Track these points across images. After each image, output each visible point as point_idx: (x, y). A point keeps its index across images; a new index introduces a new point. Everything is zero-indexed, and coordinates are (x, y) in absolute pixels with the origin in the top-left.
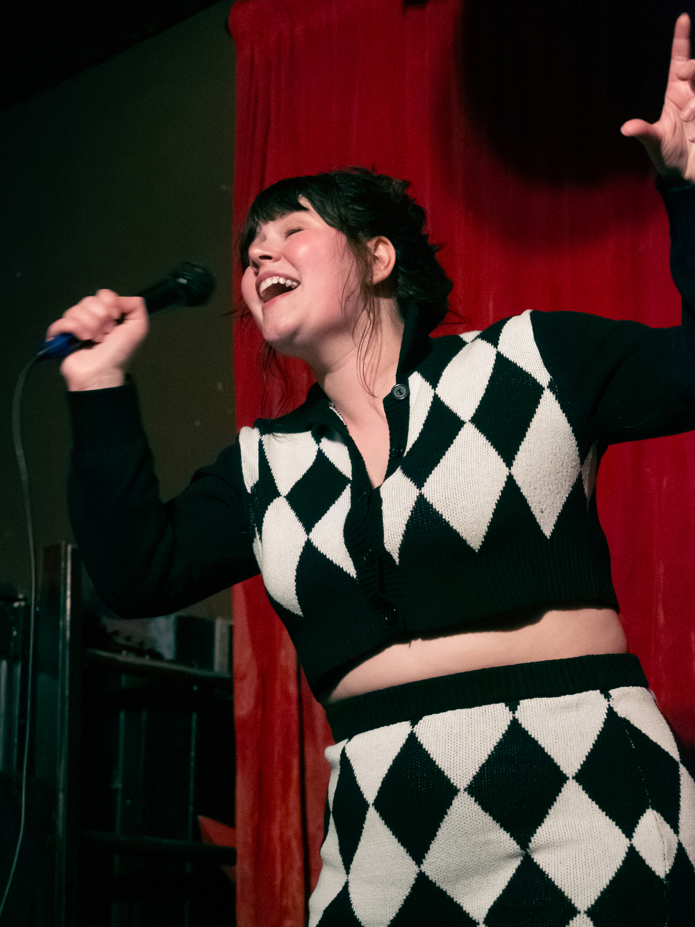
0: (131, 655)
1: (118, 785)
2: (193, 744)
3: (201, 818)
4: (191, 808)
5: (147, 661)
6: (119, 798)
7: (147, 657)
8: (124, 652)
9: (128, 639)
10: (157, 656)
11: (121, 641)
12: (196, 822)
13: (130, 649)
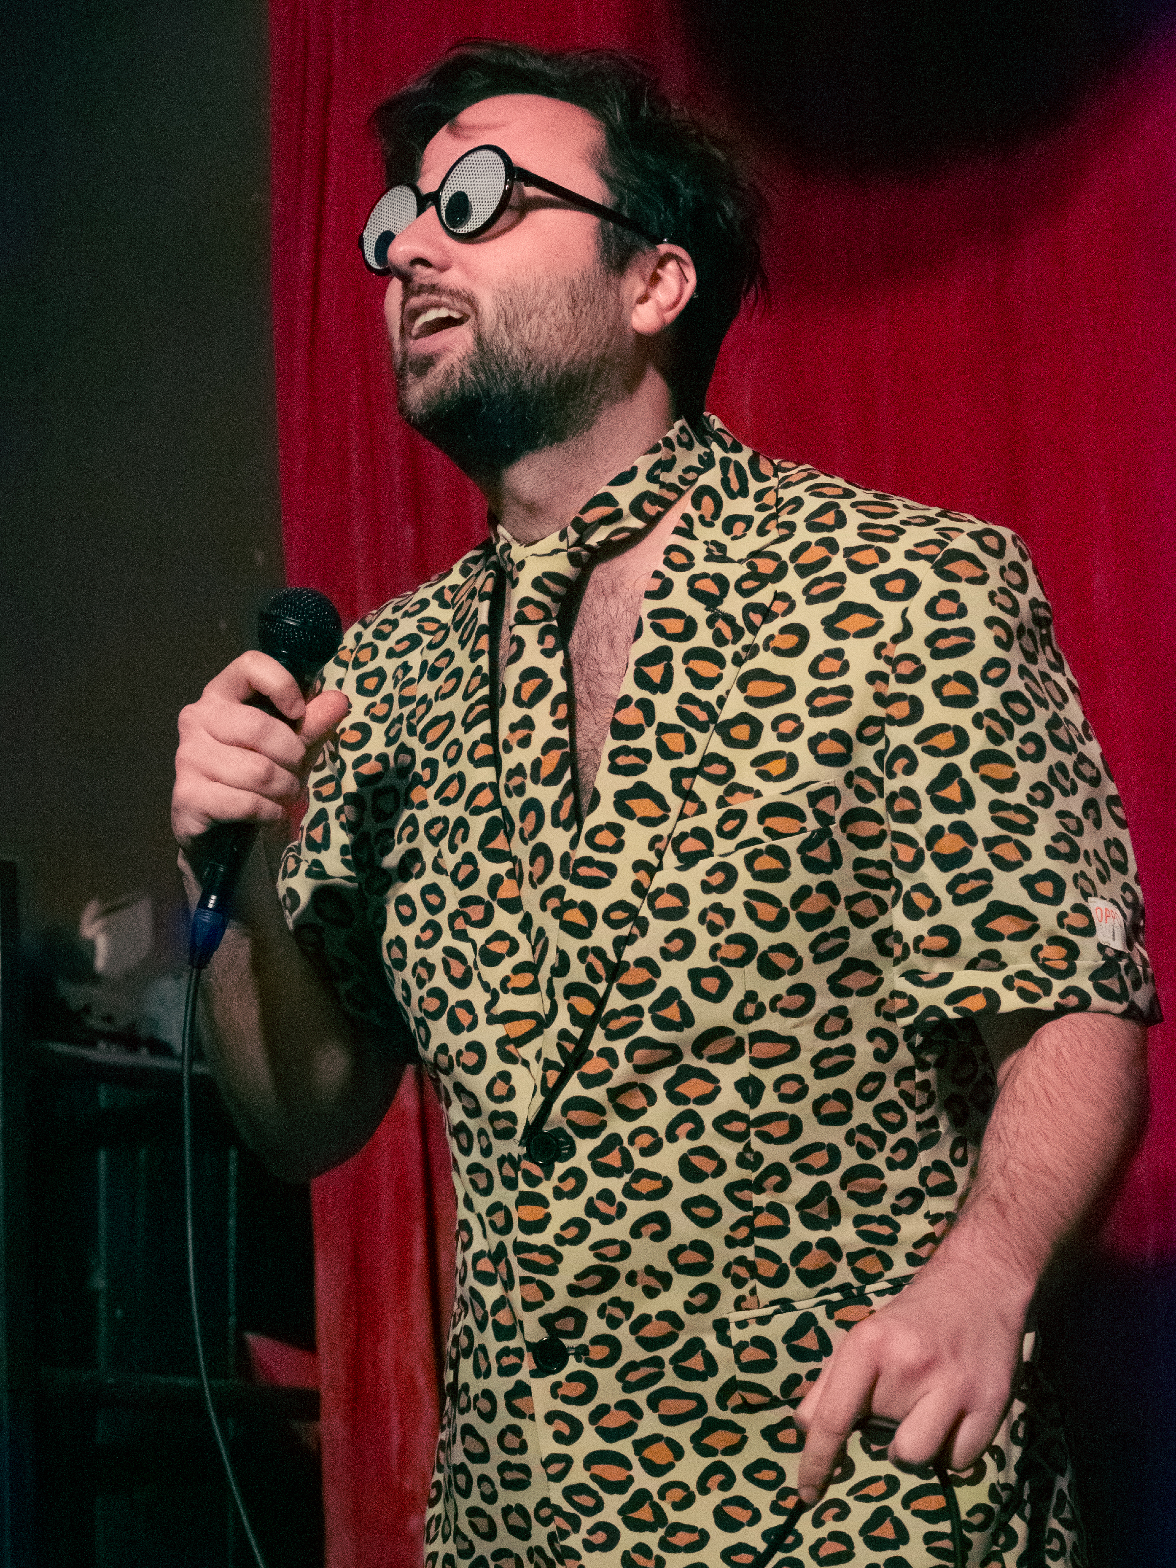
0: (114, 1048)
1: (100, 1282)
2: (232, 1206)
3: (251, 1337)
4: (232, 1321)
5: (143, 1058)
6: (102, 1305)
7: (144, 1051)
8: (102, 1045)
9: (109, 1019)
10: (160, 1048)
11: (94, 1022)
12: (242, 1344)
13: (112, 1038)
